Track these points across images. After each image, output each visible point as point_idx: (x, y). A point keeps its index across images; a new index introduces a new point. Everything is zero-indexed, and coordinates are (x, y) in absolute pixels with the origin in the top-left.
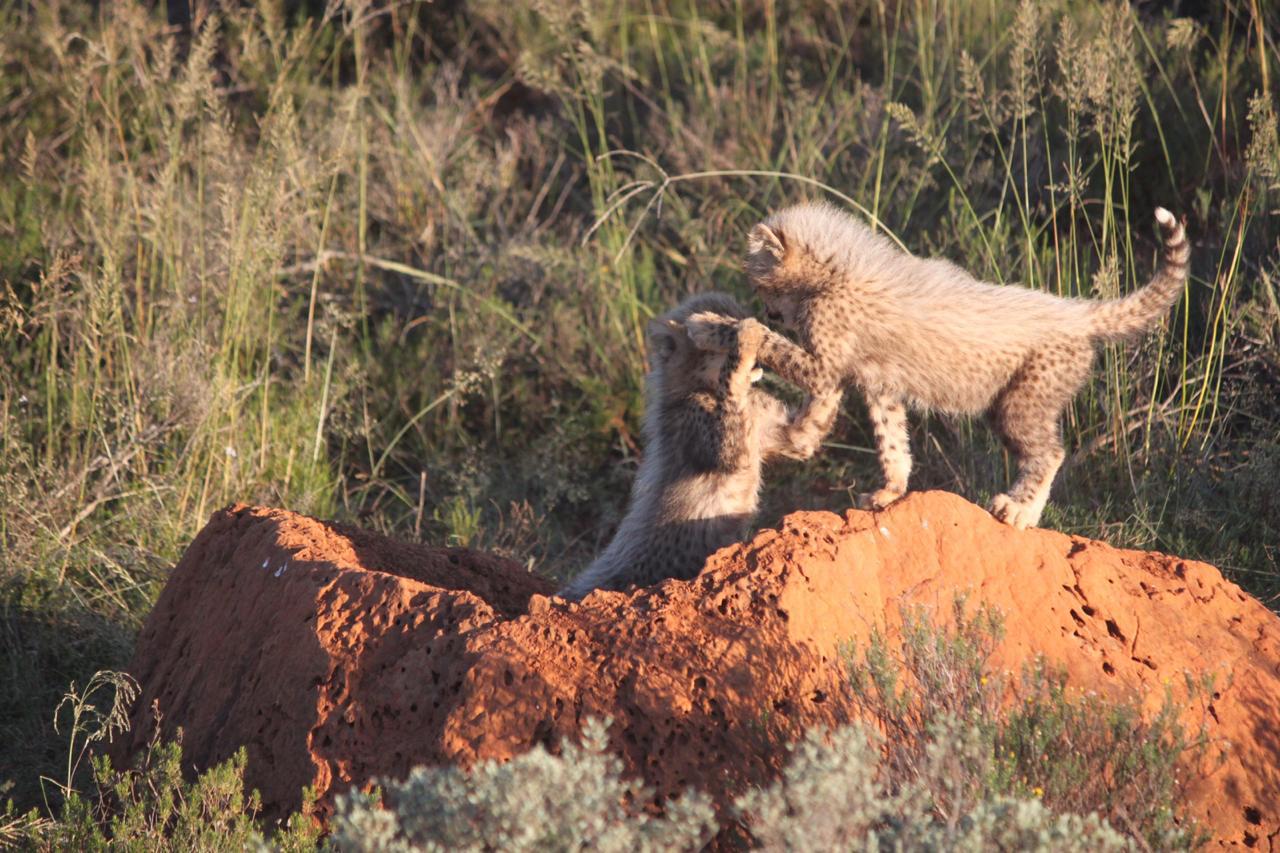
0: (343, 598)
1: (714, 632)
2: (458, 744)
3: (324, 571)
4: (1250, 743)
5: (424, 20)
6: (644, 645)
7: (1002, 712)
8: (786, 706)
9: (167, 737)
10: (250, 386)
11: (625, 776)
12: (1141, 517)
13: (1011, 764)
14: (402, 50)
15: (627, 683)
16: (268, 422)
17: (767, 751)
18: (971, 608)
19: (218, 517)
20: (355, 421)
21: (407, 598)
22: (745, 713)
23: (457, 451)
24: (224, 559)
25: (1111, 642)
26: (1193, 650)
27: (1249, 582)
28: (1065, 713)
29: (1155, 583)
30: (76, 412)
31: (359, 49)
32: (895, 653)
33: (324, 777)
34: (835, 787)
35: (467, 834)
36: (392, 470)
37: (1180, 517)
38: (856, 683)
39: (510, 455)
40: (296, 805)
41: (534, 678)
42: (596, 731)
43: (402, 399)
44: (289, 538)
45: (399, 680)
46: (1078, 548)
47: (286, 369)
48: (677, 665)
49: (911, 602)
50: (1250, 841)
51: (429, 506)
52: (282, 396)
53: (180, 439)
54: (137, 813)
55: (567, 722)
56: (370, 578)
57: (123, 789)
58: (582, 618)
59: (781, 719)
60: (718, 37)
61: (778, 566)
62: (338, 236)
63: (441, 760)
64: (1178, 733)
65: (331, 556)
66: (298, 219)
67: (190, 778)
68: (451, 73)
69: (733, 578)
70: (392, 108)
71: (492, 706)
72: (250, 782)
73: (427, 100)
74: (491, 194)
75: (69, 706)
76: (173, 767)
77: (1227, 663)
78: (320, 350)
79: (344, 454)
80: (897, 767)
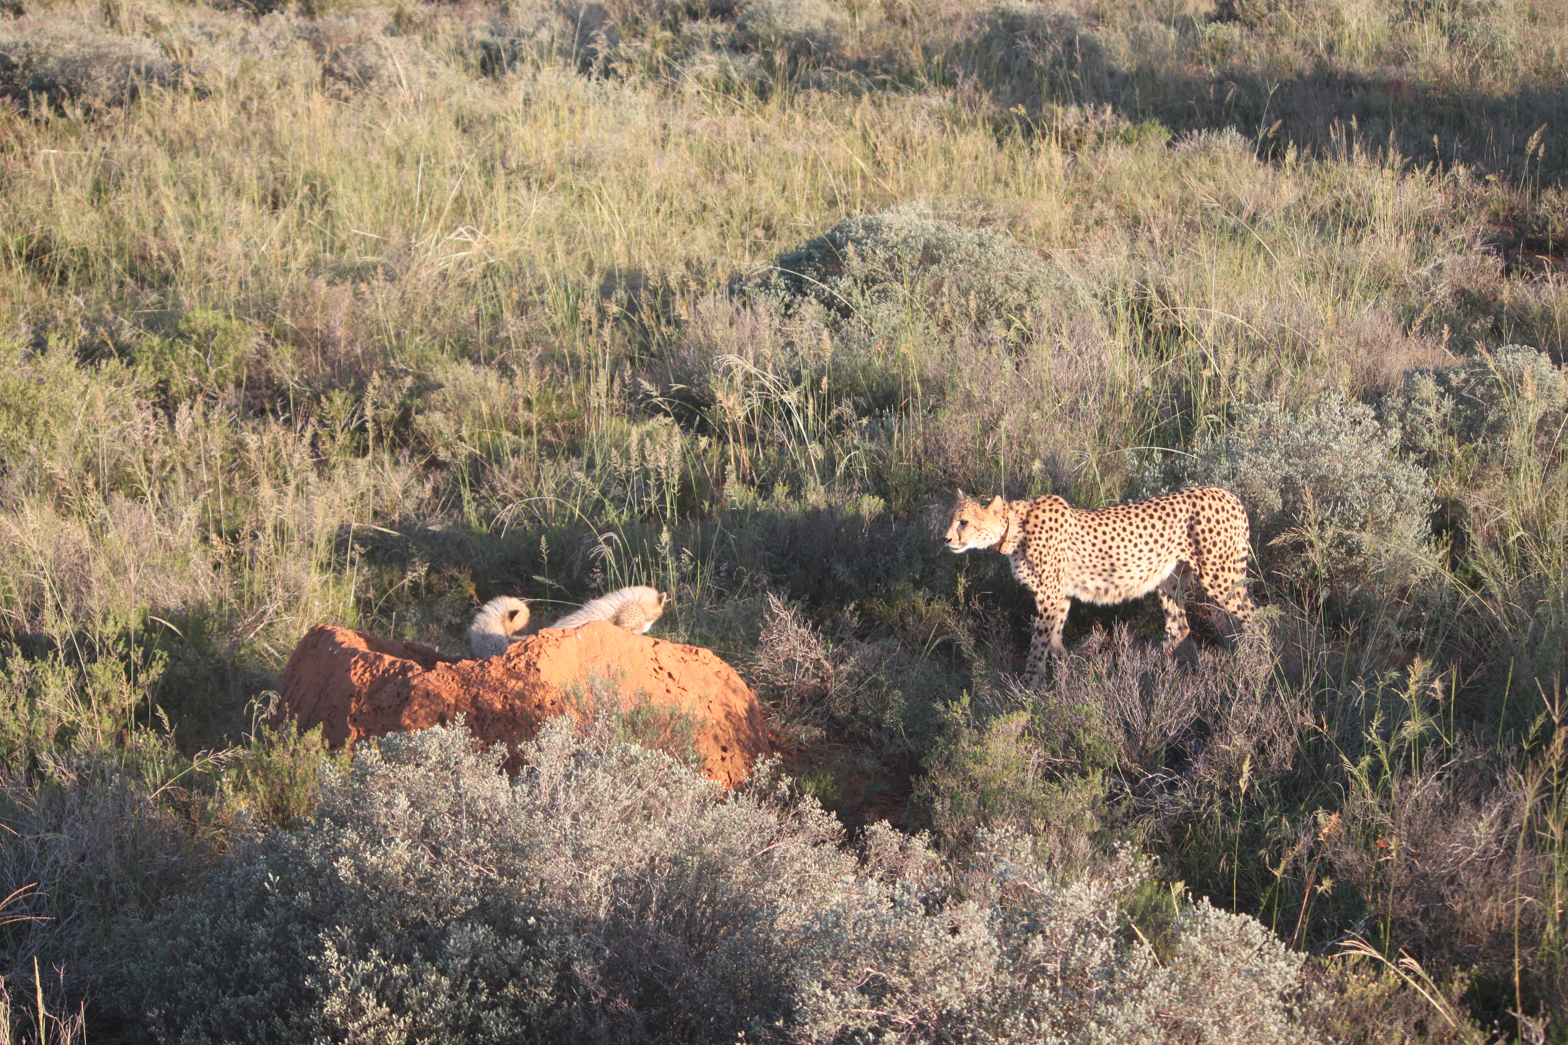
0: (361, 663)
1: (511, 677)
2: (408, 722)
3: (354, 652)
4: (723, 721)
5: (396, 431)
6: (482, 682)
7: (626, 709)
8: (539, 707)
9: (292, 718)
10: (325, 577)
11: (473, 735)
12: (682, 630)
13: (629, 730)
14: (386, 443)
15: (475, 697)
16: (332, 591)
17: (532, 725)
18: (613, 667)
19: (312, 630)
20: (367, 591)
21: (387, 663)
22: (523, 709)
23: (408, 603)
24: (314, 646)
25: (670, 680)
26: (702, 683)
27: (724, 657)
28: (651, 710)
29: (687, 657)
30: (256, 588)
31: (371, 443)
32: (583, 687)
33: (354, 734)
34: (557, 739)
35: (409, 759)
36: (381, 611)
37: (697, 631)
38: (568, 698)
39: (429, 605)
40: (343, 744)
41: (438, 696)
42: (460, 717)
43: (386, 582)
44: (339, 638)
45: (384, 696)
46: (656, 643)
47: (339, 569)
48: (495, 690)
49: (589, 665)
50: (723, 759)
51: (397, 626)
52: (338, 582)
53: (297, 598)
54: (280, 748)
55: (451, 713)
56: (372, 654)
57: (274, 738)
58: (457, 671)
59: (538, 712)
60: (515, 438)
61: (536, 651)
62: (360, 517)
63: (400, 728)
64: (695, 717)
65: (356, 646)
66: (344, 510)
67: (301, 734)
68: (406, 452)
69: (518, 655)
70: (383, 466)
71: (421, 706)
72: (325, 734)
73: (397, 463)
74: (422, 500)
75: (252, 705)
76: (294, 730)
77: (715, 689)
78: (353, 563)
79: (363, 605)
80: (584, 731)
